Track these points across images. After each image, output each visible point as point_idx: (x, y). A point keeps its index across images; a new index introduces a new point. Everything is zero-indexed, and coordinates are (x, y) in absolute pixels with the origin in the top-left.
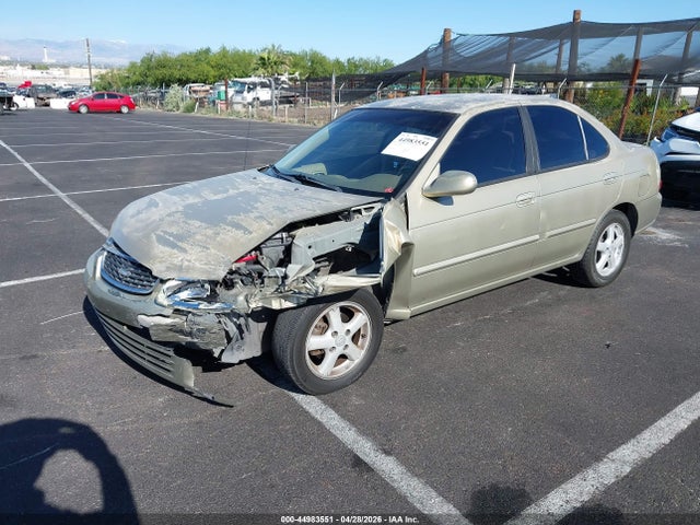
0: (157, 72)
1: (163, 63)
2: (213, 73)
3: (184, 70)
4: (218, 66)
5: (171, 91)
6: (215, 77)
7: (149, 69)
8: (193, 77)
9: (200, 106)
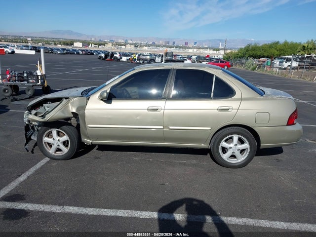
0: (250, 52)
1: (255, 48)
2: (277, 53)
3: (262, 52)
4: (280, 50)
5: (249, 61)
6: (277, 55)
7: (247, 51)
8: (266, 55)
9: (258, 68)
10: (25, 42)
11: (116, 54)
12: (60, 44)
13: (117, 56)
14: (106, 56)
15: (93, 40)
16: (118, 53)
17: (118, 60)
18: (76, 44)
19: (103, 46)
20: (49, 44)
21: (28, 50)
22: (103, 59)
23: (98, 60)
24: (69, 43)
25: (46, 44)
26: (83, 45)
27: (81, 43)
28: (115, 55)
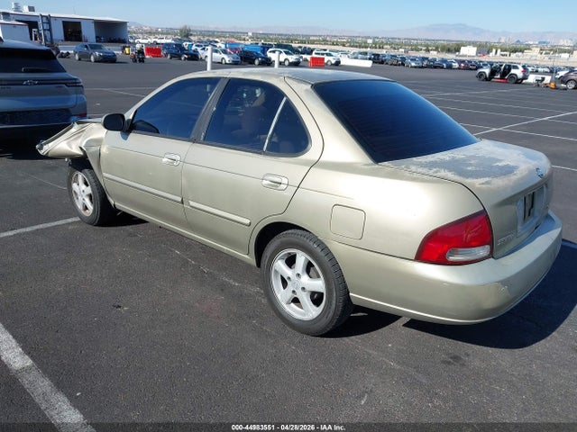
10: (380, 48)
11: (516, 68)
12: (436, 49)
13: (518, 73)
14: (493, 73)
15: (503, 41)
16: (520, 67)
17: (518, 81)
18: (464, 50)
19: (520, 54)
20: (418, 50)
21: (366, 59)
22: (486, 79)
23: (476, 80)
24: (452, 48)
25: (412, 50)
26: (478, 52)
27: (475, 49)
28: (513, 71)
